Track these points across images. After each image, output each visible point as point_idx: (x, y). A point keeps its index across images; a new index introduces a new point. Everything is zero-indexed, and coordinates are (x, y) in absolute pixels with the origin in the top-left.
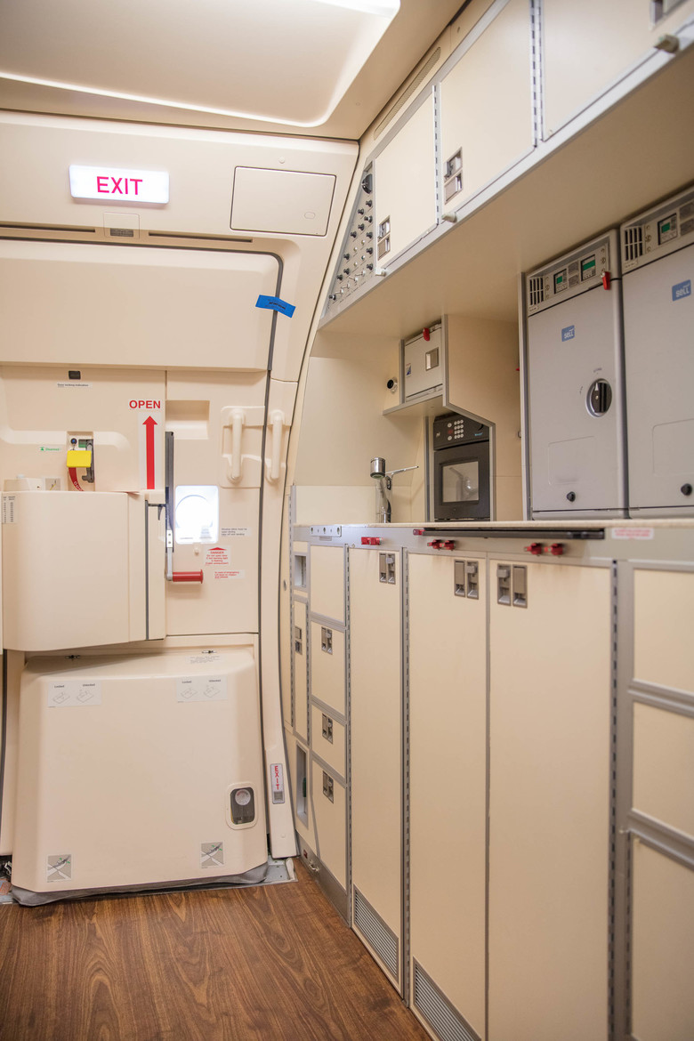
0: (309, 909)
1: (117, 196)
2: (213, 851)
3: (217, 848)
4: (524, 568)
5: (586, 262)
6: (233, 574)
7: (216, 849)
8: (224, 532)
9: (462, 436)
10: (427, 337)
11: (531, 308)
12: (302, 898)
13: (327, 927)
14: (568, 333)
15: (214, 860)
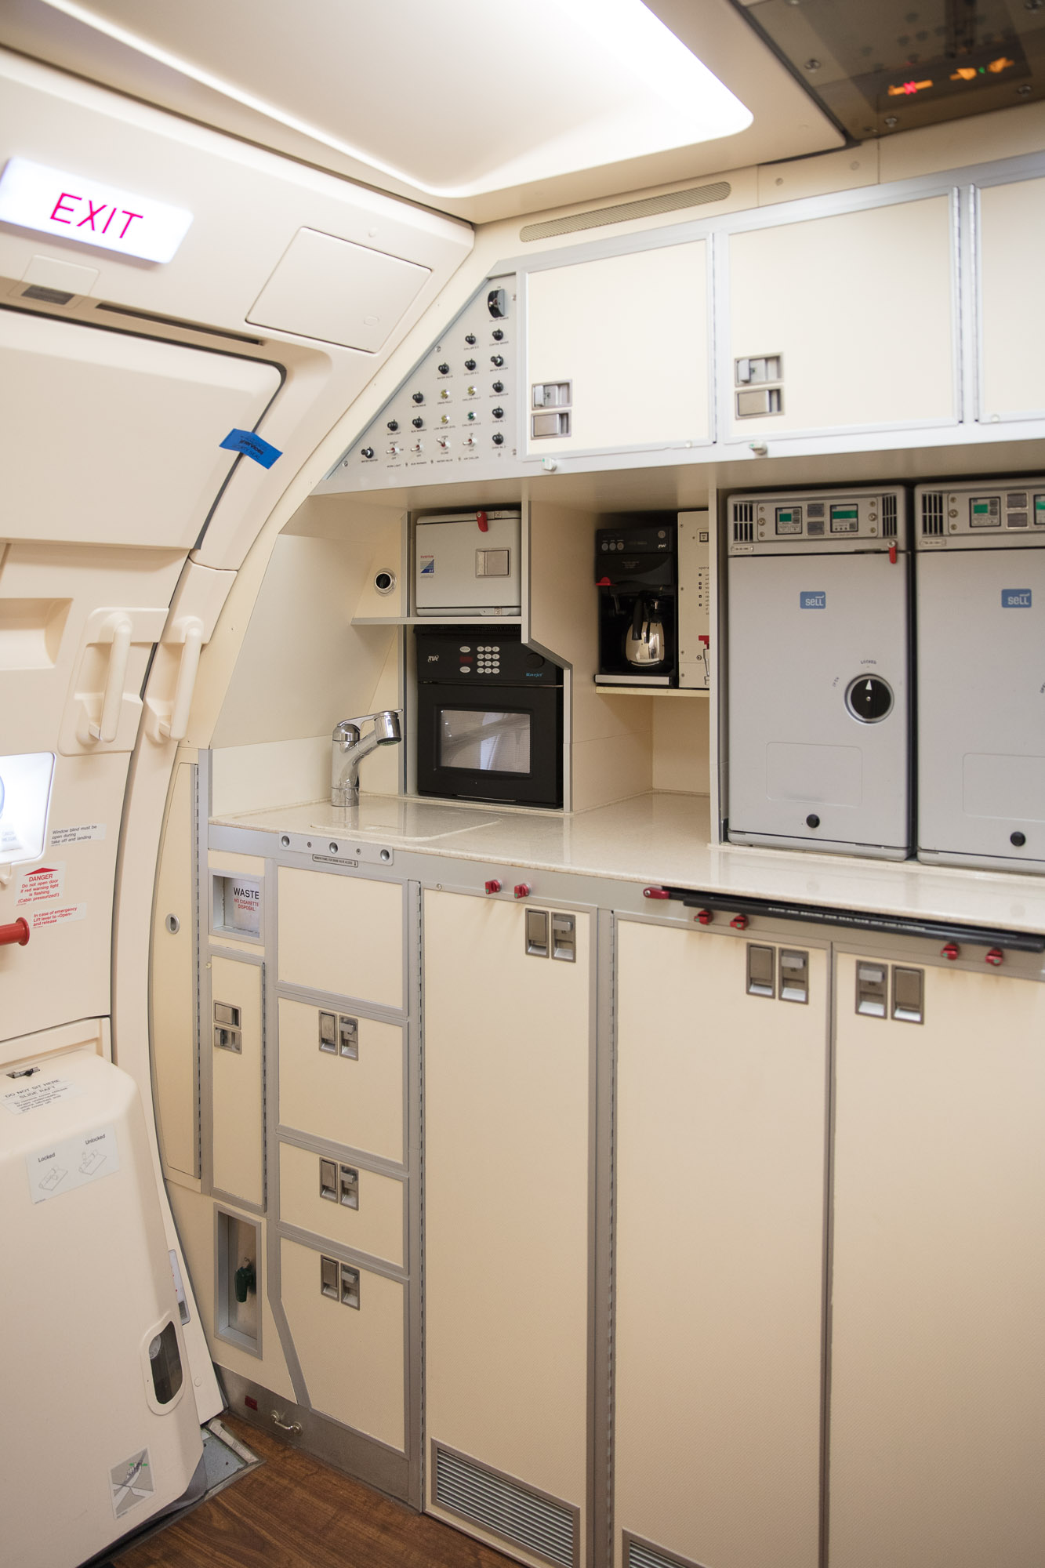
0: (331, 1510)
1: (85, 235)
2: (132, 1475)
3: (139, 1464)
4: (921, 972)
5: (839, 509)
6: (65, 913)
7: (137, 1468)
8: (57, 837)
9: (496, 671)
10: (484, 526)
11: (734, 547)
12: (300, 1493)
13: (384, 1528)
14: (811, 599)
15: (136, 1491)
